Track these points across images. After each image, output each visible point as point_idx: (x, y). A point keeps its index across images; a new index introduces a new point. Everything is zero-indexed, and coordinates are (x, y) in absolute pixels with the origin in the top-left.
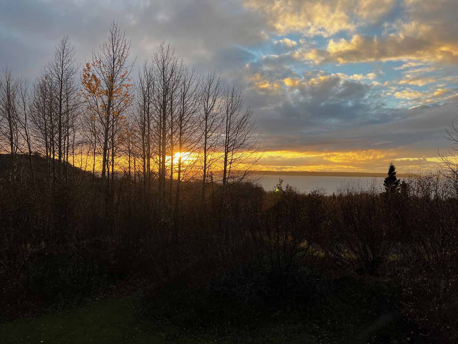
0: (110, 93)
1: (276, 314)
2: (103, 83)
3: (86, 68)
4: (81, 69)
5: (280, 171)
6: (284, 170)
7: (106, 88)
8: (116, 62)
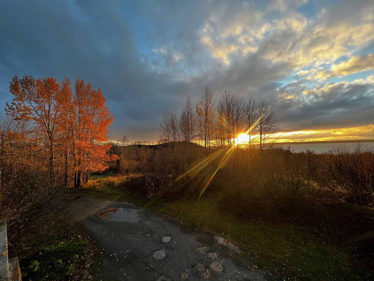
0: (206, 114)
1: (289, 218)
2: (203, 111)
3: (196, 106)
4: (195, 107)
5: (301, 142)
6: (304, 141)
7: (205, 113)
8: (208, 102)
